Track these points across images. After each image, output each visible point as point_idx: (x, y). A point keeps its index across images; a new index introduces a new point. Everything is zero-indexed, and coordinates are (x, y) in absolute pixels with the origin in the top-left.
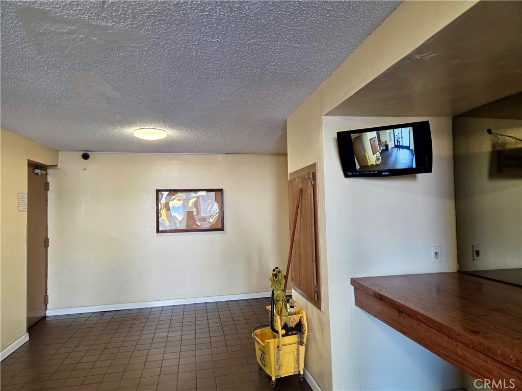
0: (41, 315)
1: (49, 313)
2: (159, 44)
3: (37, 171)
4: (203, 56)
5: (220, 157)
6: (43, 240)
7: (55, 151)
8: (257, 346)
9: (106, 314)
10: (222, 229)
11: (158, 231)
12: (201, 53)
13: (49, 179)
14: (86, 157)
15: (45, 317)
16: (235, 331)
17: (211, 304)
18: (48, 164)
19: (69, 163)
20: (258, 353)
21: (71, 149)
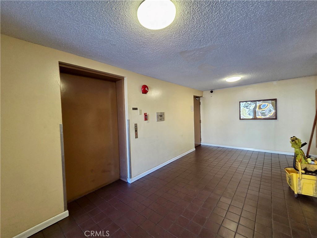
0: (199, 144)
1: (202, 144)
2: (223, 45)
3: (197, 99)
4: (245, 42)
5: (275, 83)
6: (199, 121)
7: (202, 92)
8: (287, 176)
9: (219, 148)
10: (276, 119)
11: (240, 119)
12: (243, 41)
13: (201, 101)
14: (212, 92)
15: (201, 145)
16: (280, 167)
17: (268, 153)
18: (200, 96)
19: (207, 95)
20: (288, 179)
21: (206, 90)
